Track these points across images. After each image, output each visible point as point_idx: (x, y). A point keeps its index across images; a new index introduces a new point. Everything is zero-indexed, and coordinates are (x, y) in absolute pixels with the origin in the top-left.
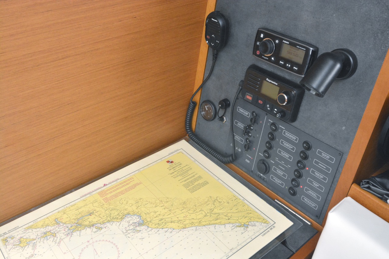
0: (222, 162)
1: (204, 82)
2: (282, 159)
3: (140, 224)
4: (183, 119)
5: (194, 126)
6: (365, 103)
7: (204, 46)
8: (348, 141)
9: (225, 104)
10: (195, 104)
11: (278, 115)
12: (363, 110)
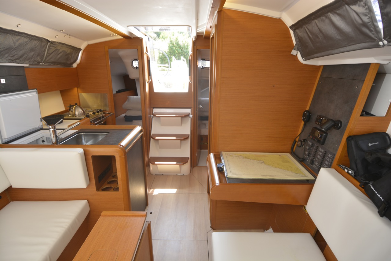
0: (300, 161)
1: (301, 133)
2: (318, 158)
3: (263, 163)
4: (291, 146)
5: (294, 150)
6: (342, 137)
7: (303, 123)
8: (337, 150)
9: (304, 140)
10: (296, 142)
11: (317, 141)
12: (342, 139)
